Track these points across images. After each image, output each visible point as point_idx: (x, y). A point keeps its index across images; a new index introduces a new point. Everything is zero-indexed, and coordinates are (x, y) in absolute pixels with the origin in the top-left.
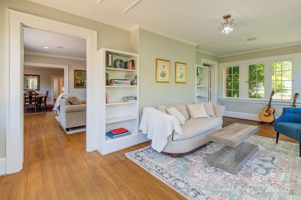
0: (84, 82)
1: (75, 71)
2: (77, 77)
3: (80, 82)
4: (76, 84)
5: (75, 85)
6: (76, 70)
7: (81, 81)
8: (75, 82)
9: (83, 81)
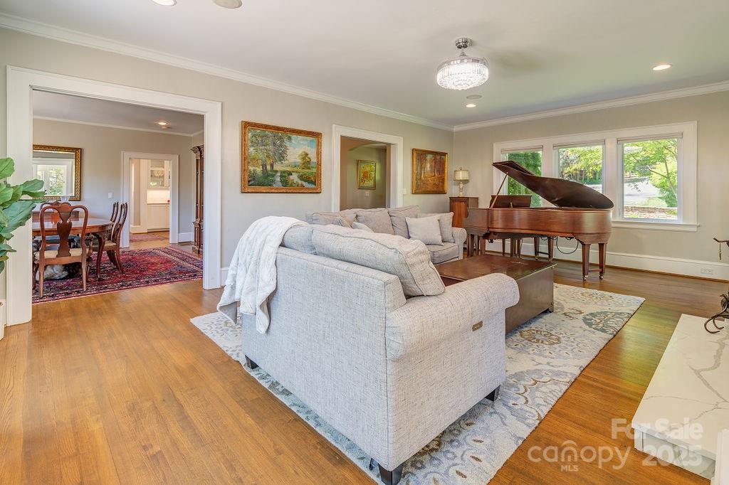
0: (275, 168)
1: (246, 125)
2: (252, 149)
3: (259, 170)
4: (247, 177)
5: (243, 179)
6: (249, 123)
7: (264, 166)
8: (244, 170)
9: (272, 166)
